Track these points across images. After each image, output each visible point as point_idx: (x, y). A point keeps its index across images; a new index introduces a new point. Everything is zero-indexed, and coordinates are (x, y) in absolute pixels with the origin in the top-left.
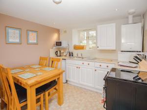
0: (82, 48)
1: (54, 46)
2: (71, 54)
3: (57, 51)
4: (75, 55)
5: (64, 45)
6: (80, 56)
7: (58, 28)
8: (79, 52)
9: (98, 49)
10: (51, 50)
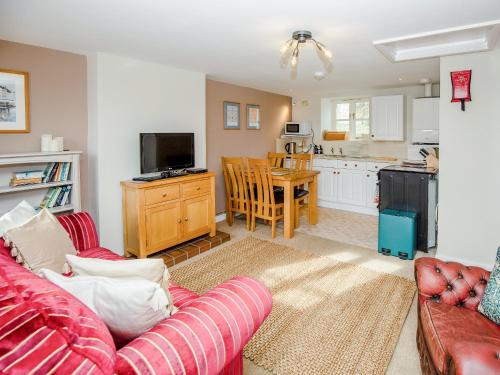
0: (341, 137)
1: (283, 132)
2: (318, 150)
3: (289, 144)
4: (327, 151)
5: (303, 130)
6: (337, 152)
7: (288, 95)
8: (336, 144)
9: (374, 138)
10: (278, 140)
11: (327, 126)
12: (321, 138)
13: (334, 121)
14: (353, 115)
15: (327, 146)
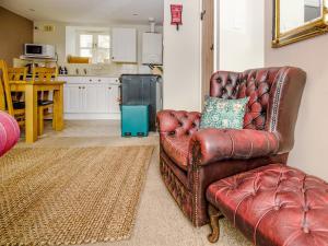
4: (71, 72)
9: (114, 60)
11: (71, 51)
12: (66, 61)
13: (78, 48)
14: (95, 45)
15: (72, 68)
